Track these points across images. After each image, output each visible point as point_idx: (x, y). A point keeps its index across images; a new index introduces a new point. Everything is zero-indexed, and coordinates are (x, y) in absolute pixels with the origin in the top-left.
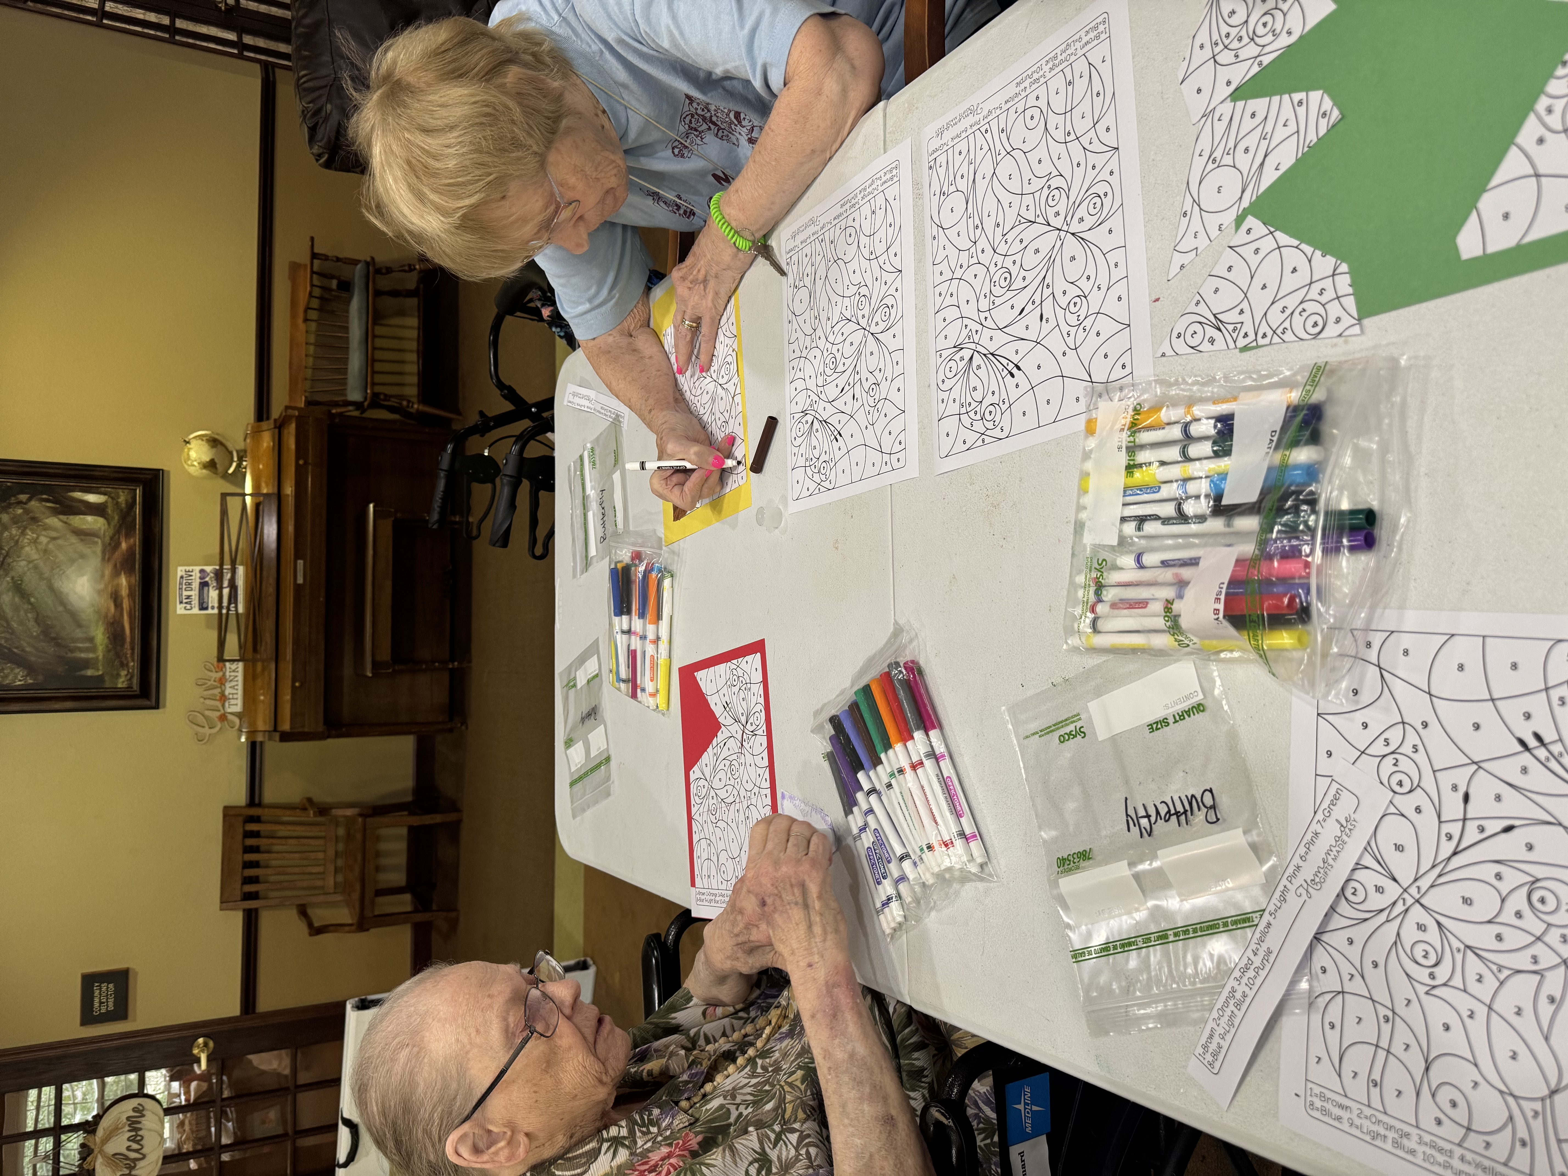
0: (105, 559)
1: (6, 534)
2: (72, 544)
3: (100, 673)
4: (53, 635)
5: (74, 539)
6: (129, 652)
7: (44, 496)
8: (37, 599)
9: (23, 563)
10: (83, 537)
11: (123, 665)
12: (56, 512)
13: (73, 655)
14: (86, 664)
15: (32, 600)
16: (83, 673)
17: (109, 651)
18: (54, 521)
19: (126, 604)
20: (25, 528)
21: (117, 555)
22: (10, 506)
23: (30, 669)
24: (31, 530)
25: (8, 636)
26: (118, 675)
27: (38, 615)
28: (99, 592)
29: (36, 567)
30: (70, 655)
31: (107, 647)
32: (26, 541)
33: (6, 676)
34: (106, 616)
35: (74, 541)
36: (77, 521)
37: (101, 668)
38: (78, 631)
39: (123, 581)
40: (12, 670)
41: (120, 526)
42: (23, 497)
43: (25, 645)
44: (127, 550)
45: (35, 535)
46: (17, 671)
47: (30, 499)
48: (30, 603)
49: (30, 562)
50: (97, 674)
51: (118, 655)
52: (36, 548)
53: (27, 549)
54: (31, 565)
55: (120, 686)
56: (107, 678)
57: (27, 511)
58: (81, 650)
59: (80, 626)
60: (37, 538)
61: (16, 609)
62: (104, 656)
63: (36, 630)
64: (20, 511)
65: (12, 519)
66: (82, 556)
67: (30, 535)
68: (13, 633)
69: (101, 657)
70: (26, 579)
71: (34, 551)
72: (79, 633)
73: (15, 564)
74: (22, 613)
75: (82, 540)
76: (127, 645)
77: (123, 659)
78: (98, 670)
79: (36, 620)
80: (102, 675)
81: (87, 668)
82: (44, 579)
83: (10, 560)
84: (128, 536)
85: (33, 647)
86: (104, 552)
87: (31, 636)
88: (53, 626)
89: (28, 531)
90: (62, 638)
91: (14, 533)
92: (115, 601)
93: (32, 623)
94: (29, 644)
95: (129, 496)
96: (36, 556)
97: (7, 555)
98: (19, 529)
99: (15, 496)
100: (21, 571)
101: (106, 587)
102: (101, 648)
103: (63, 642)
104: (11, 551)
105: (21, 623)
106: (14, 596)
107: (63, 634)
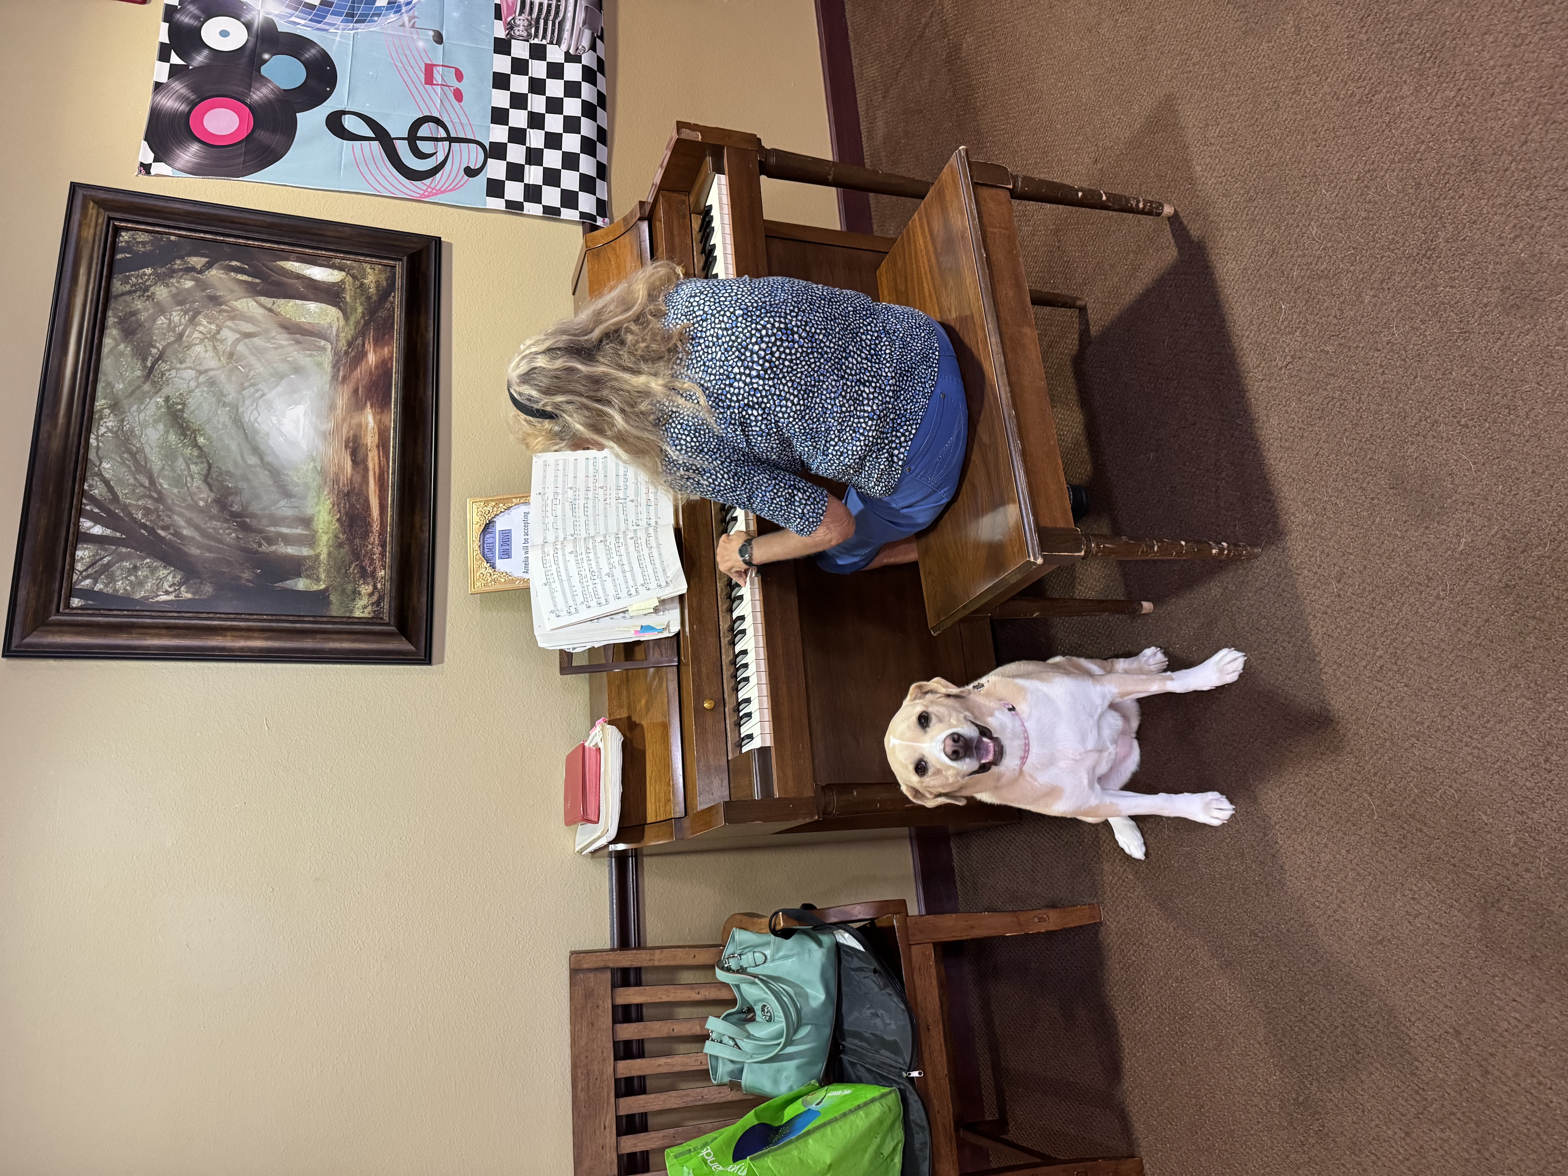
0: (339, 377)
1: (161, 321)
2: (281, 347)
3: (323, 587)
4: (236, 508)
5: (283, 339)
6: (377, 550)
7: (234, 263)
8: (209, 439)
9: (191, 373)
10: (298, 336)
11: (365, 574)
12: (254, 291)
13: (274, 548)
14: (296, 567)
15: (201, 440)
16: (289, 584)
17: (340, 545)
18: (249, 306)
19: (373, 460)
20: (197, 313)
21: (357, 373)
22: (172, 273)
23: (189, 572)
24: (205, 317)
25: (150, 504)
26: (356, 593)
27: (210, 466)
28: (325, 436)
29: (212, 383)
30: (265, 548)
31: (336, 537)
32: (196, 334)
33: (141, 584)
34: (336, 481)
35: (285, 343)
36: (290, 308)
37: (323, 576)
38: (283, 503)
39: (369, 418)
40: (153, 570)
41: (367, 324)
42: (198, 261)
43: (182, 523)
44: (376, 367)
45: (213, 327)
46: (162, 573)
47: (209, 266)
48: (195, 445)
49: (201, 373)
50: (315, 588)
51: (356, 555)
52: (215, 348)
53: (198, 349)
54: (202, 379)
55: (358, 614)
56: (333, 598)
57: (202, 285)
58: (287, 540)
59: (287, 494)
60: (218, 332)
61: (170, 455)
62: (329, 554)
63: (204, 496)
64: (189, 284)
65: (174, 296)
66: (297, 370)
67: (204, 325)
68: (160, 499)
69: (323, 557)
70: (192, 402)
71: (210, 354)
72: (284, 508)
73: (173, 373)
74: (180, 463)
75: (298, 342)
76: (374, 538)
77: (366, 562)
78: (318, 580)
79: (206, 479)
80: (326, 590)
81: (299, 575)
82: (225, 405)
83: (164, 366)
84: (379, 342)
85: (197, 528)
86: (336, 366)
87: (195, 507)
88: (236, 492)
89: (201, 318)
90: (253, 516)
91: (177, 319)
92: (354, 453)
93: (198, 482)
94: (189, 522)
95: (383, 276)
96: (213, 363)
97: (161, 357)
98: (186, 313)
99: (182, 258)
100: (183, 387)
101: (338, 428)
102: (325, 538)
103: (253, 523)
104: (169, 352)
105: (178, 482)
106: (167, 432)
107: (255, 508)
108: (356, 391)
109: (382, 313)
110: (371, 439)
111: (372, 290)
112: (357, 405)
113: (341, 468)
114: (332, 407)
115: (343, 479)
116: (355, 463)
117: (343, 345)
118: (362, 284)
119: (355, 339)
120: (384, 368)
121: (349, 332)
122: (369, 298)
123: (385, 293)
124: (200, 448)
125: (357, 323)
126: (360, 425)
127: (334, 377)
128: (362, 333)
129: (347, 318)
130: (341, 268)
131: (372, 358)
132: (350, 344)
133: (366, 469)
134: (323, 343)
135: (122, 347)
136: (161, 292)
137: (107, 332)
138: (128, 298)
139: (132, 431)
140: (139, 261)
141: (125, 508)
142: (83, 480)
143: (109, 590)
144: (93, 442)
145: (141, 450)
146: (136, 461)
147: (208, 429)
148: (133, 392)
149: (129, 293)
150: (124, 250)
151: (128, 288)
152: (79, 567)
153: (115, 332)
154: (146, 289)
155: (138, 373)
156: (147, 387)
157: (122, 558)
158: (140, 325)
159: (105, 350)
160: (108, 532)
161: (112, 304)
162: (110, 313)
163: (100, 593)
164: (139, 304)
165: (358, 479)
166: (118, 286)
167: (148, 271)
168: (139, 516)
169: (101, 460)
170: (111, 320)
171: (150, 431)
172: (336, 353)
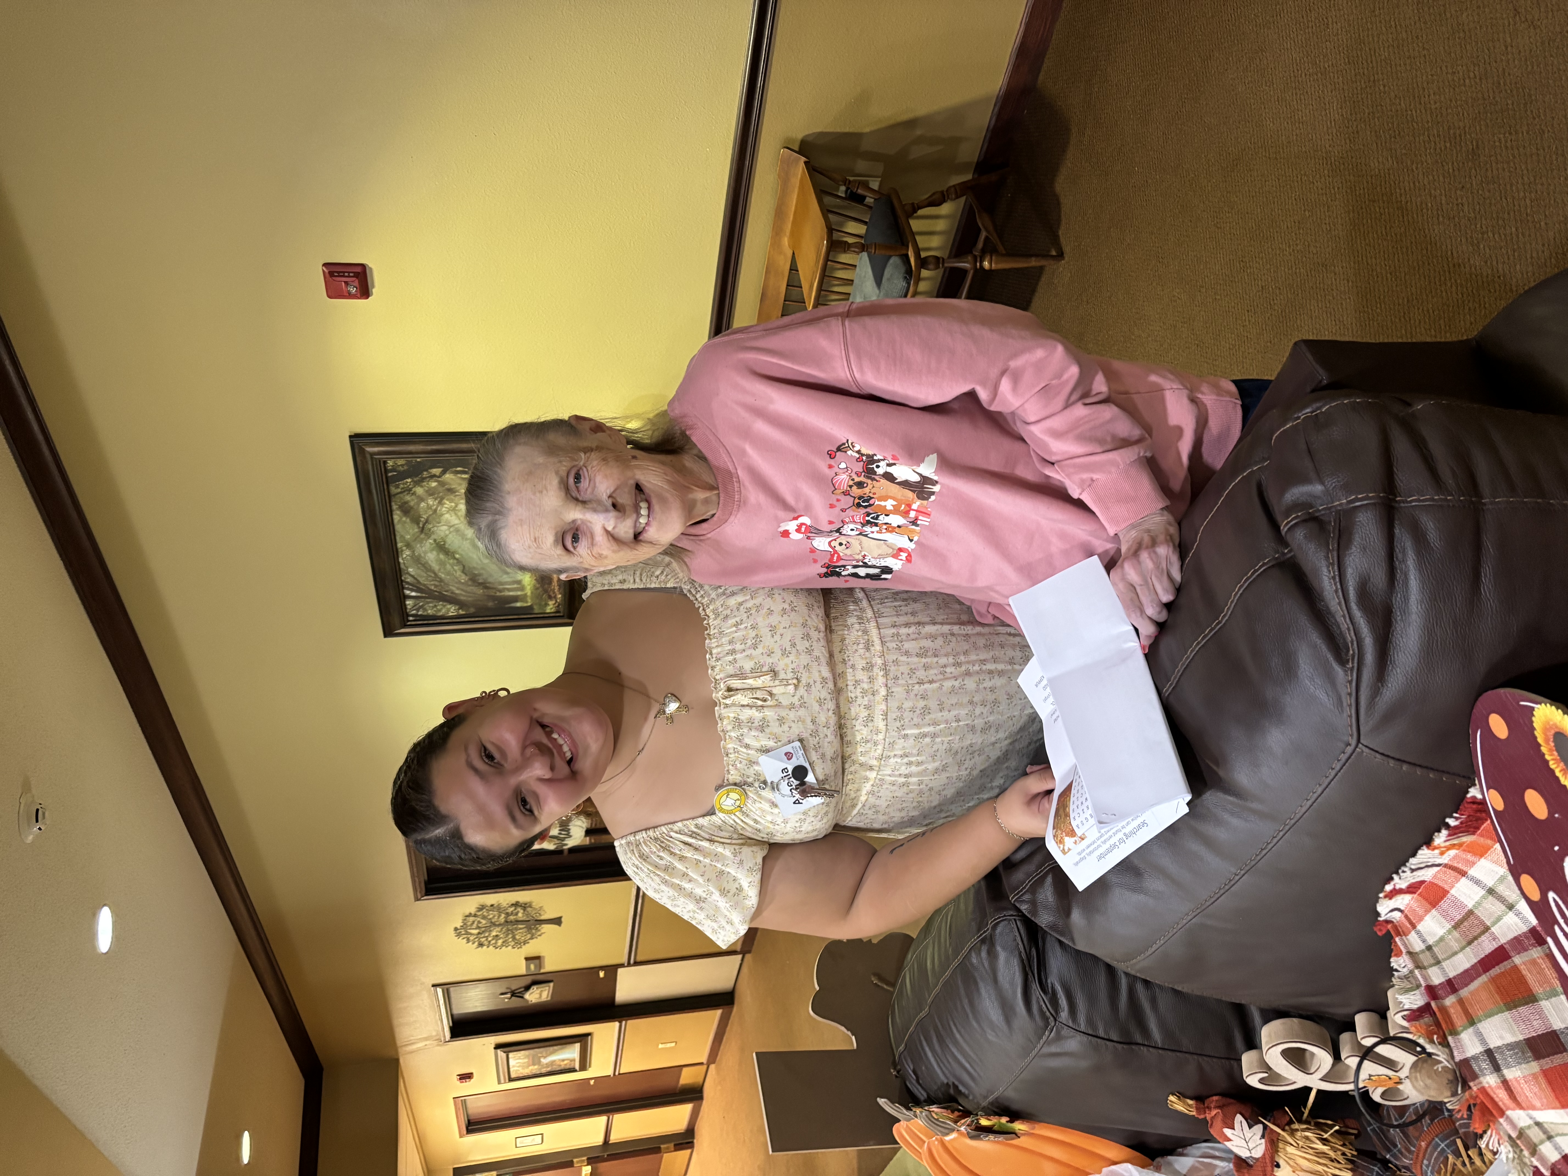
1: (423, 505)
3: (529, 604)
4: (480, 581)
6: (557, 588)
7: (459, 469)
8: (461, 555)
9: (445, 527)
11: (551, 598)
13: (502, 594)
14: (516, 599)
15: (457, 556)
16: (513, 605)
17: (537, 589)
20: (442, 499)
22: (423, 480)
23: (461, 604)
24: (448, 499)
25: (436, 583)
26: (547, 605)
27: (464, 566)
29: (457, 531)
30: (498, 594)
31: (534, 586)
32: (444, 509)
33: (440, 610)
37: (529, 600)
38: (505, 576)
40: (444, 606)
42: (436, 471)
43: (454, 589)
45: (453, 504)
46: (449, 606)
47: (444, 473)
48: (455, 558)
49: (451, 527)
50: (525, 605)
51: (546, 591)
52: (456, 514)
53: (447, 516)
54: (452, 529)
55: (548, 611)
56: (535, 607)
57: (442, 484)
58: (509, 590)
60: (456, 506)
61: (442, 564)
62: (532, 593)
63: (463, 578)
64: (434, 484)
65: (427, 492)
67: (448, 504)
68: (441, 580)
69: (529, 594)
70: (449, 541)
71: (454, 517)
72: (506, 578)
73: (435, 528)
74: (448, 567)
77: (551, 593)
79: (463, 572)
80: (531, 605)
81: (517, 601)
82: (467, 539)
83: (430, 526)
85: (462, 590)
87: (460, 582)
88: (480, 575)
89: (445, 501)
90: (489, 583)
91: (431, 503)
93: (459, 573)
94: (458, 589)
96: (457, 522)
97: (427, 521)
98: (436, 499)
99: (426, 470)
100: (442, 534)
102: (529, 587)
103: (491, 586)
104: (430, 519)
105: (448, 574)
106: (438, 554)
107: (490, 580)
124: (457, 559)
135: (404, 519)
136: (419, 490)
137: (394, 513)
138: (401, 495)
139: (420, 555)
140: (402, 476)
141: (424, 585)
142: (401, 576)
143: (425, 613)
144: (401, 560)
145: (427, 563)
146: (425, 568)
147: (460, 551)
148: (416, 539)
149: (401, 493)
150: (391, 471)
151: (399, 490)
152: (409, 607)
153: (398, 512)
154: (410, 490)
155: (416, 530)
156: (422, 536)
157: (429, 603)
158: (412, 508)
159: (396, 521)
160: (419, 594)
161: (393, 499)
162: (393, 504)
163: (421, 615)
164: (408, 498)
166: (393, 490)
167: (409, 480)
168: (433, 588)
169: (407, 568)
170: (394, 507)
171: (429, 555)
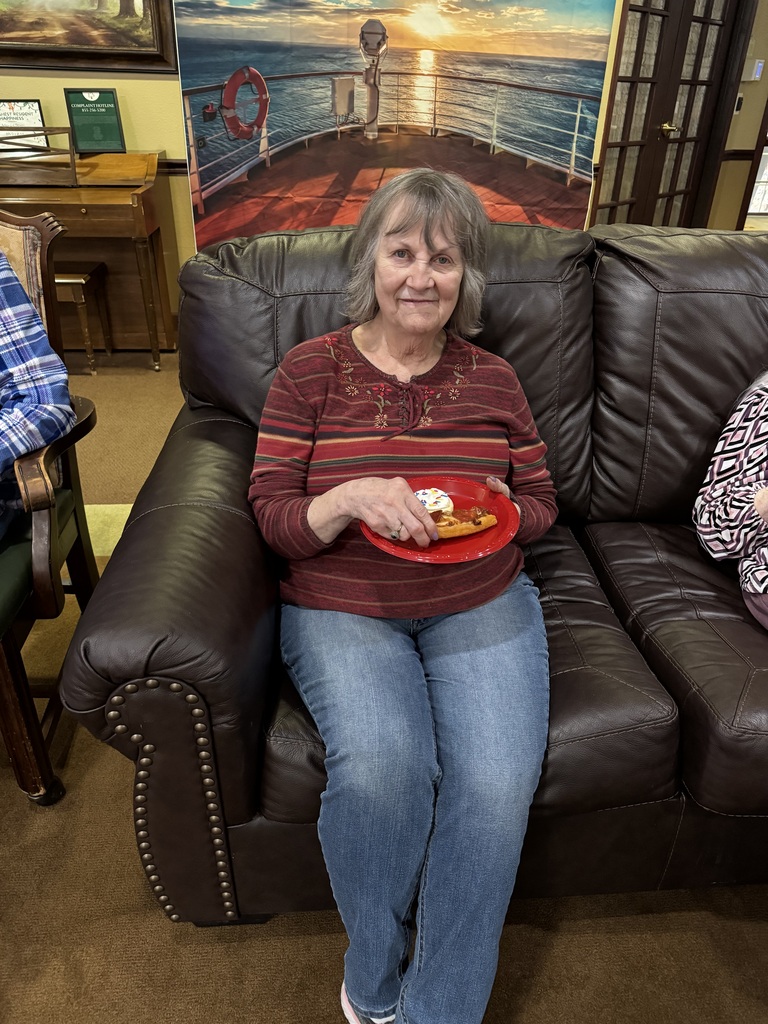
0: (78, 14)
19: (36, 34)
21: (84, 25)
28: (42, 7)
34: (18, 13)
39: (59, 32)
41: (114, 30)
44: (90, 36)
84: (106, 37)
86: (84, 12)
92: (37, 23)
95: (146, 39)
101: (48, 14)
108: (73, 24)
109: (123, 39)
110: (47, 33)
111: (136, 33)
112: (65, 25)
113: (26, 16)
114: (60, 11)
115: (21, 17)
116: (32, 23)
117: (98, 16)
118: (138, 27)
119: (104, 23)
120: (90, 40)
121: (107, 21)
122: (130, 31)
123: (136, 40)
125: (114, 24)
126: (53, 26)
127: (78, 12)
128: (108, 27)
129: (115, 18)
130: (145, 14)
131: (95, 33)
132: (99, 20)
133: (30, 30)
134: (96, 4)
165: (24, 26)
172: (92, 12)
